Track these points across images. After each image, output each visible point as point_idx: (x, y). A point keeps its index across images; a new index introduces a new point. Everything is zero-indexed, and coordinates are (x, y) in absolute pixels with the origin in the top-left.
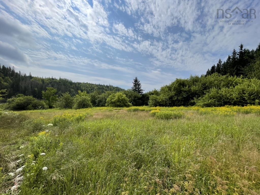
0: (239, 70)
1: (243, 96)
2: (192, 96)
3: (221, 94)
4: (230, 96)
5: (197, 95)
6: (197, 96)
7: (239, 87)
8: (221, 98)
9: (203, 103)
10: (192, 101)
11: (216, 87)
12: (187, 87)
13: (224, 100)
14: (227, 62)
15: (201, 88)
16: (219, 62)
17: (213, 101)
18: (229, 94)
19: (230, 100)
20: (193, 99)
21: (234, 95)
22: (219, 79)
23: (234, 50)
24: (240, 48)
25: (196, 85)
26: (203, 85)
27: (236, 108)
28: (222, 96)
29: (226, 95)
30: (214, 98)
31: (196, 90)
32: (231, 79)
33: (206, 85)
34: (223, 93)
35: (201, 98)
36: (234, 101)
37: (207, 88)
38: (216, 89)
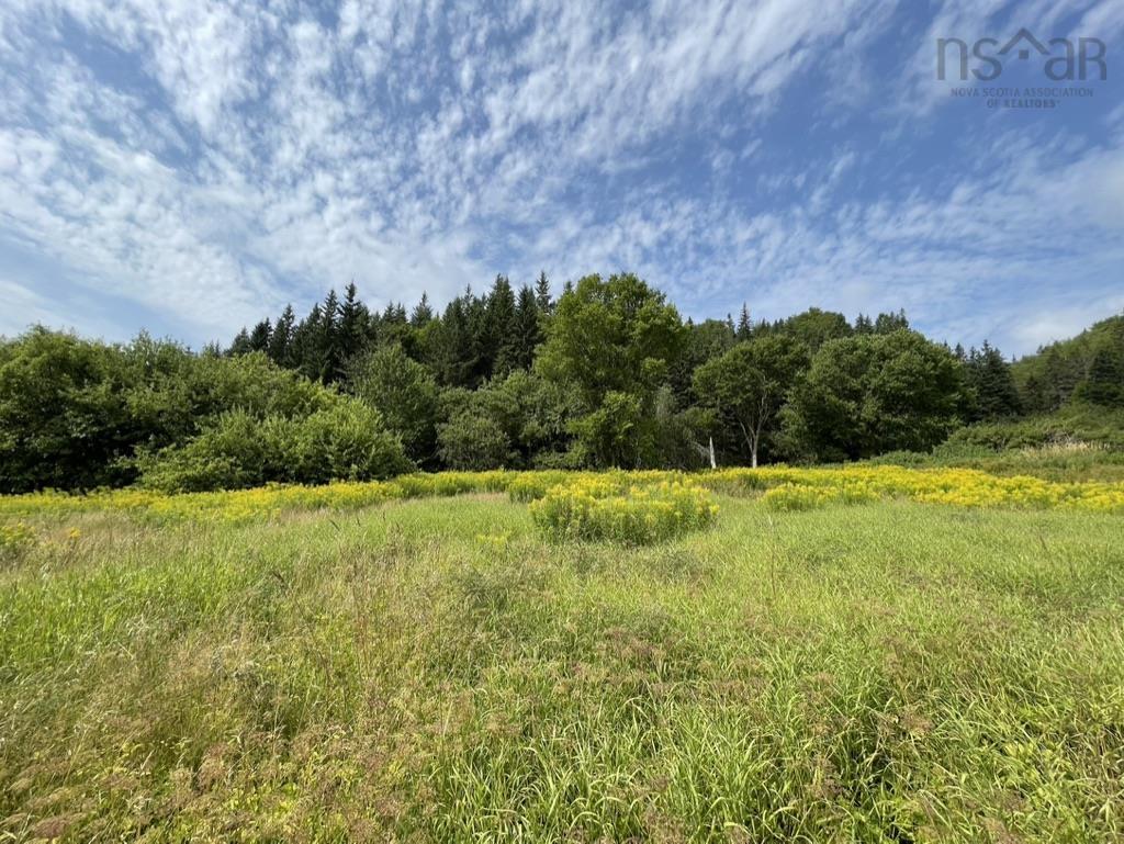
0: (336, 362)
1: (325, 451)
2: (125, 437)
3: (260, 440)
4: (290, 447)
5: (157, 435)
6: (155, 440)
7: (317, 418)
8: (259, 455)
9: (177, 474)
10: (123, 462)
11: (247, 409)
12: (103, 389)
13: (267, 461)
14: (309, 327)
15: (181, 405)
16: (285, 316)
17: (225, 464)
18: (288, 440)
19: (287, 462)
20: (130, 453)
21: (301, 446)
22: (266, 380)
23: (333, 292)
24: (347, 293)
25: (157, 383)
26: (198, 394)
27: (294, 491)
28: (264, 447)
29: (276, 444)
30: (229, 453)
31: (152, 411)
32: (306, 389)
33: (212, 392)
34: (269, 437)
35: (174, 449)
36: (297, 466)
37: (211, 407)
38: (247, 418)
